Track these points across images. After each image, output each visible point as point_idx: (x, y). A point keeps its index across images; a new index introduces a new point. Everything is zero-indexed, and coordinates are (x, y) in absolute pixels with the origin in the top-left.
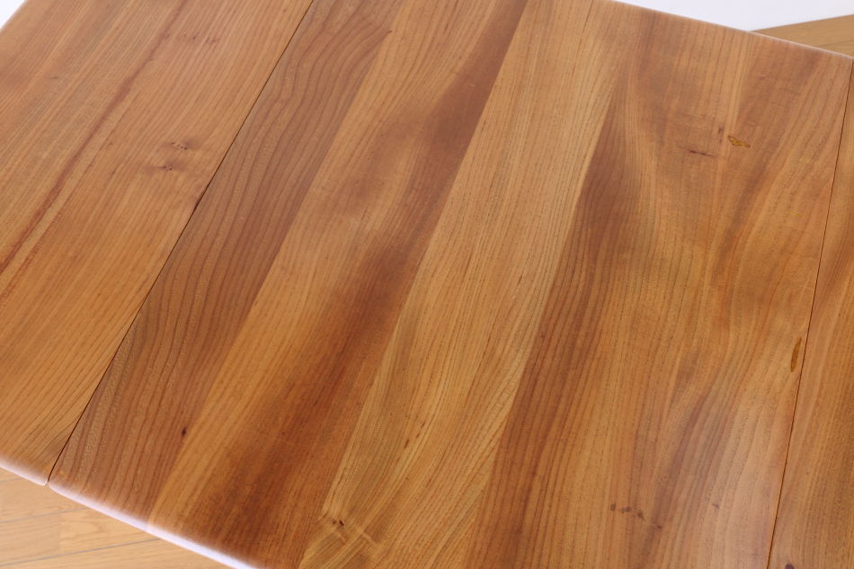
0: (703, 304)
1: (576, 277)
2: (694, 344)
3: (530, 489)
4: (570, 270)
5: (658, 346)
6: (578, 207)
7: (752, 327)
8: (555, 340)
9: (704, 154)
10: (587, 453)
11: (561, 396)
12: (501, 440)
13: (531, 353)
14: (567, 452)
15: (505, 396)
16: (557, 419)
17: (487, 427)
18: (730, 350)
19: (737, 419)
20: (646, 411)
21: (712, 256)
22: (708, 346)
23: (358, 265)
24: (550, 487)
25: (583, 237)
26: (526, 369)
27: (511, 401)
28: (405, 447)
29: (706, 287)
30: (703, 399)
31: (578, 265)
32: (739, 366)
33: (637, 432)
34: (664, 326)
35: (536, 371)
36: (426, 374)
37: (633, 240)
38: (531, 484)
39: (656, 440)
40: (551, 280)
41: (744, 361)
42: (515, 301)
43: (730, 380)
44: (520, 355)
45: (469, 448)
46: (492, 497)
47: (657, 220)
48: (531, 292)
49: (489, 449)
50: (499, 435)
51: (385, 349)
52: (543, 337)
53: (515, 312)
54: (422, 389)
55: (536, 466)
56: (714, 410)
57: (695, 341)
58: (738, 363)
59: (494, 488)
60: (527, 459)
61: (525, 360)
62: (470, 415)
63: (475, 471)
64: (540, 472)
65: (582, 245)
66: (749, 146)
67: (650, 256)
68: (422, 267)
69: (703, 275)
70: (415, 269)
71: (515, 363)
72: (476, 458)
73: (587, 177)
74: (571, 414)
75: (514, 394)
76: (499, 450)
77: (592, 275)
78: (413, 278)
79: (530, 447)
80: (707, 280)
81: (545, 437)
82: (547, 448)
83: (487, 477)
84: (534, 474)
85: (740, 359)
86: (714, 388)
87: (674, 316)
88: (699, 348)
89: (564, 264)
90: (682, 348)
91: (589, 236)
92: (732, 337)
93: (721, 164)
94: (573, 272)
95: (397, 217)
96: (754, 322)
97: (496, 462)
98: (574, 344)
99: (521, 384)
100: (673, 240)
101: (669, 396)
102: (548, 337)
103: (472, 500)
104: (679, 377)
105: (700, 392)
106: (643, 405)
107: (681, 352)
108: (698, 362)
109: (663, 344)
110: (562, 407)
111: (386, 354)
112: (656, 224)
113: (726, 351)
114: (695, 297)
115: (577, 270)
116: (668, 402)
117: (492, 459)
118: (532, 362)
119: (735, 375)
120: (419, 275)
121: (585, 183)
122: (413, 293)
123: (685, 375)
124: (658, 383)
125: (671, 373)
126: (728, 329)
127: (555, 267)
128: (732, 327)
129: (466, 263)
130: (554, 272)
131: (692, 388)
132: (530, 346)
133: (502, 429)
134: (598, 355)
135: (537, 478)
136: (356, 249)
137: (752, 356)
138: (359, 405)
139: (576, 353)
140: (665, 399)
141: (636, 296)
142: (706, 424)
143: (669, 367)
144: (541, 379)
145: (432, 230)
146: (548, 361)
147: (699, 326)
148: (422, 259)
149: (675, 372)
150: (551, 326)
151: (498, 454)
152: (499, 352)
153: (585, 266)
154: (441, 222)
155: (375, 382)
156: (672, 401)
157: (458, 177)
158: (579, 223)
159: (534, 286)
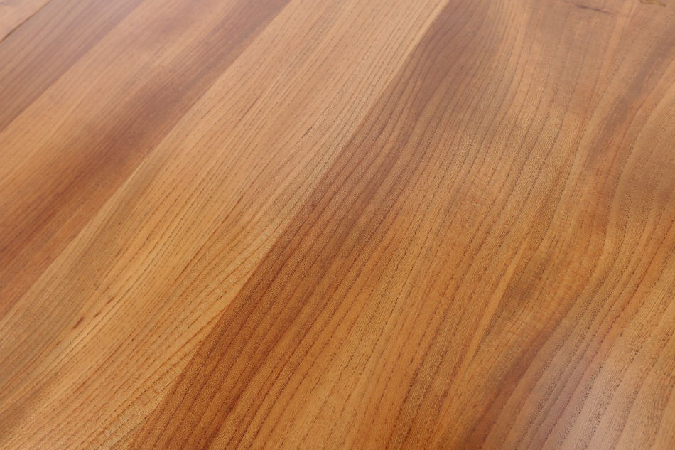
0: (567, 192)
1: (385, 134)
2: (543, 248)
3: (215, 434)
4: (378, 126)
5: (484, 241)
6: (412, 56)
7: (645, 236)
8: (328, 213)
9: (598, 10)
10: (323, 393)
11: (311, 294)
12: (203, 343)
13: (290, 226)
14: (293, 384)
15: (232, 279)
16: (295, 328)
17: (189, 321)
18: (602, 265)
19: (599, 384)
20: (440, 339)
21: (591, 128)
22: (566, 254)
23: (127, 99)
24: (248, 436)
25: (408, 91)
26: (274, 246)
27: (238, 288)
28: (75, 327)
29: (576, 169)
30: (541, 338)
31: (391, 122)
32: (615, 293)
33: (416, 373)
34: (499, 215)
35: (288, 251)
36: (145, 232)
37: (477, 98)
38: (220, 425)
39: (445, 394)
40: (349, 135)
41: (625, 286)
42: (292, 156)
43: (595, 313)
44: (272, 226)
45: (155, 346)
46: (157, 432)
47: (516, 79)
48: (317, 148)
49: (180, 354)
50: (201, 337)
51: (110, 196)
52: (314, 206)
53: (287, 169)
54: (131, 251)
55: (238, 397)
56: (559, 360)
57: (546, 242)
58: (613, 288)
59: (165, 418)
60: (229, 382)
61: (277, 234)
62: (174, 298)
63: (149, 383)
64: (241, 408)
65: (404, 98)
66: (664, 5)
67: (498, 119)
68: (195, 108)
69: (574, 152)
70: (185, 110)
71: (263, 237)
72: (159, 363)
73: (433, 25)
74: (318, 325)
75: (245, 280)
76: (193, 359)
77: (408, 136)
78: (180, 118)
79: (240, 364)
80: (579, 159)
81: (267, 352)
82: (264, 371)
83: (161, 398)
84: (231, 408)
85: (618, 281)
86: (565, 322)
87: (518, 203)
88: (550, 255)
89: (373, 119)
90: (521, 251)
91: (417, 89)
92: (609, 244)
93: (621, 22)
94: (383, 129)
95: (191, 54)
96: (649, 228)
97: (183, 376)
98: (354, 222)
99: (259, 267)
100: (536, 103)
101: (485, 322)
102: (320, 207)
103: (126, 430)
104: (508, 294)
105: (540, 326)
106: (437, 331)
107: (518, 257)
108: (544, 276)
109: (491, 240)
110: (307, 310)
111: (109, 201)
112: (515, 84)
113: (595, 266)
114: (556, 181)
115: (389, 127)
116: (480, 333)
117: (179, 371)
118: (287, 238)
119: (606, 306)
120: (189, 115)
121: (428, 32)
122: (172, 135)
123: (519, 293)
124: (470, 298)
125: (496, 286)
126: (605, 233)
127: (360, 121)
128: (611, 230)
129: (249, 106)
130: (356, 126)
131: (526, 317)
132: (292, 216)
133: (209, 328)
134: (385, 243)
135: (232, 416)
136: (134, 82)
137: (641, 279)
138: (49, 260)
139: (354, 235)
140: (476, 327)
141: (465, 168)
142: (541, 381)
143: (494, 278)
144: (292, 263)
145: (224, 69)
146: (309, 241)
147: (556, 221)
148: (199, 99)
149: (503, 286)
150: (329, 195)
151: (190, 364)
152: (246, 218)
153: (400, 123)
154: (237, 63)
155: (80, 236)
156: (488, 332)
157: (277, 19)
158: (408, 73)
159: (323, 140)
